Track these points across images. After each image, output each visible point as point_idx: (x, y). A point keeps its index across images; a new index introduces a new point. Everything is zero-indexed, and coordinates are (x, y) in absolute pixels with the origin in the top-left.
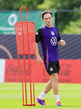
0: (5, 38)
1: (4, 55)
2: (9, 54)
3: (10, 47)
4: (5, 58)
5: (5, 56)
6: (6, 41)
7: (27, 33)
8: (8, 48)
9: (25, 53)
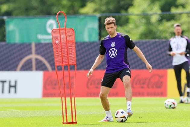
0: (43, 47)
1: (41, 66)
2: (48, 65)
3: (49, 57)
4: (42, 70)
5: (43, 67)
6: (44, 51)
7: (65, 41)
8: (46, 59)
9: (64, 64)
